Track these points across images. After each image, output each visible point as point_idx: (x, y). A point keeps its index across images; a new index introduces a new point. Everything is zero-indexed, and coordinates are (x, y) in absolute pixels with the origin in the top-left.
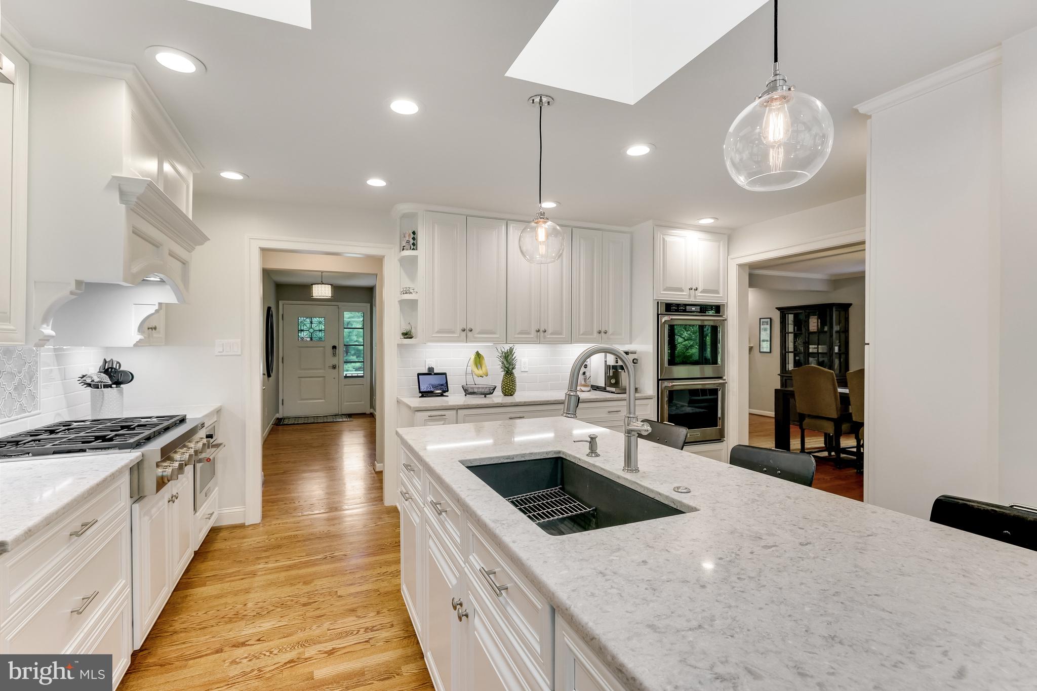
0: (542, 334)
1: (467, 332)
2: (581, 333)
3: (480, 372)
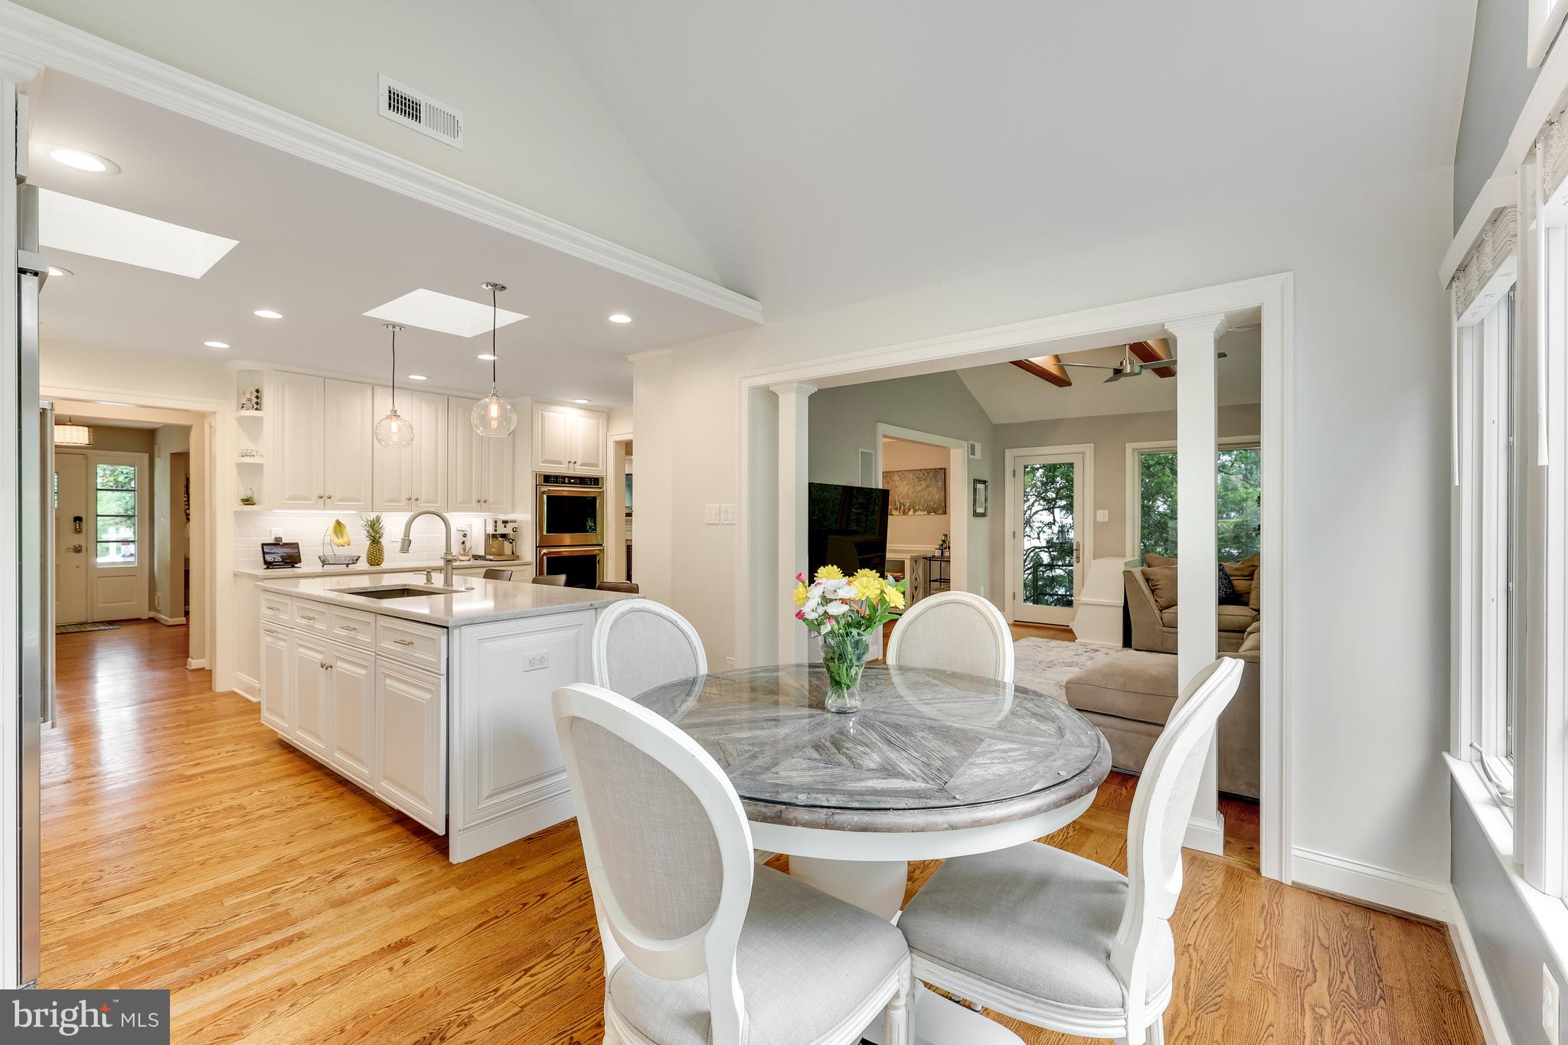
0: (414, 502)
1: (325, 499)
2: (459, 501)
3: (341, 541)
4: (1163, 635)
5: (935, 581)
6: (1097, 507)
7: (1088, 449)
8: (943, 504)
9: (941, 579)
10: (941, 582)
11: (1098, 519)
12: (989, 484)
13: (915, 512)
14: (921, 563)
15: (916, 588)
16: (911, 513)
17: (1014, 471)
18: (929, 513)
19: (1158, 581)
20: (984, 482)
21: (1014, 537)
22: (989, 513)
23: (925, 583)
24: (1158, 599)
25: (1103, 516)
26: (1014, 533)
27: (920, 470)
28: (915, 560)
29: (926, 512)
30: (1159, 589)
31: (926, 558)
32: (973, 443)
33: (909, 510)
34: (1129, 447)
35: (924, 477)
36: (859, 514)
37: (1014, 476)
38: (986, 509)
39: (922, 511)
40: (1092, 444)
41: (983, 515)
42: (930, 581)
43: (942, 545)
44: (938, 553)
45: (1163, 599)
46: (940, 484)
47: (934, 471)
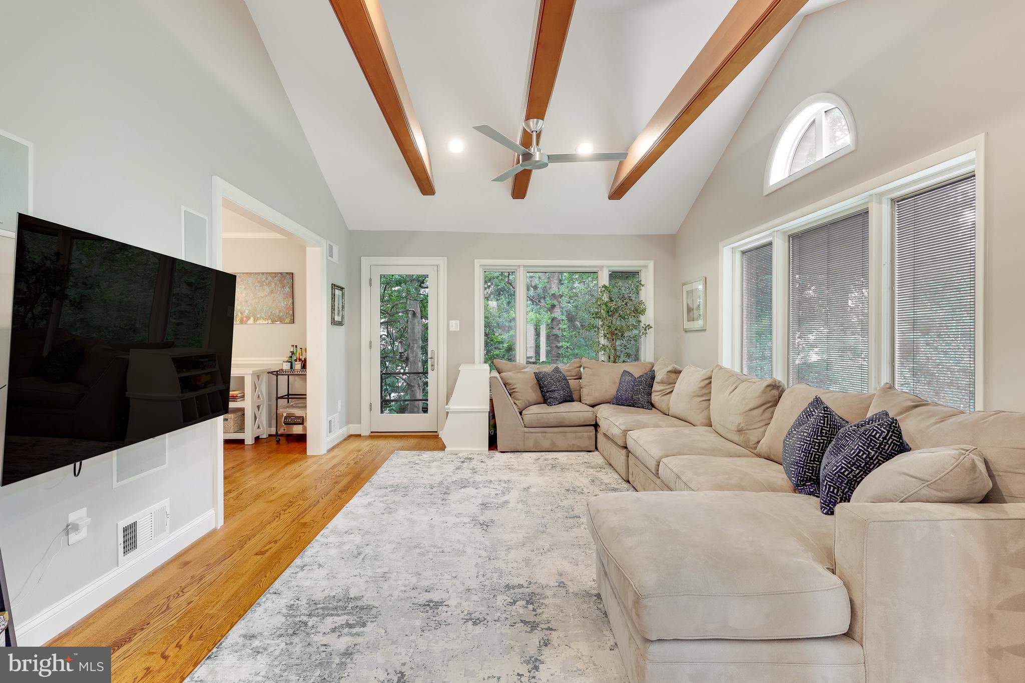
4: (524, 435)
5: (282, 397)
6: (450, 317)
7: (442, 262)
8: (291, 312)
9: (288, 395)
10: (288, 399)
11: (451, 329)
12: (346, 291)
13: (256, 319)
14: (265, 379)
15: (258, 407)
16: (251, 321)
17: (370, 280)
18: (273, 322)
19: (515, 384)
20: (342, 289)
21: (371, 347)
22: (346, 321)
23: (269, 399)
24: (517, 402)
25: (455, 325)
26: (371, 342)
27: (263, 273)
28: (258, 376)
29: (270, 321)
30: (517, 392)
31: (272, 373)
32: (331, 244)
33: (248, 318)
34: (478, 263)
35: (267, 282)
36: (178, 324)
37: (370, 285)
38: (343, 317)
39: (265, 319)
40: (446, 258)
41: (340, 324)
42: (277, 398)
43: (291, 357)
44: (286, 366)
45: (520, 402)
46: (287, 289)
47: (279, 275)
